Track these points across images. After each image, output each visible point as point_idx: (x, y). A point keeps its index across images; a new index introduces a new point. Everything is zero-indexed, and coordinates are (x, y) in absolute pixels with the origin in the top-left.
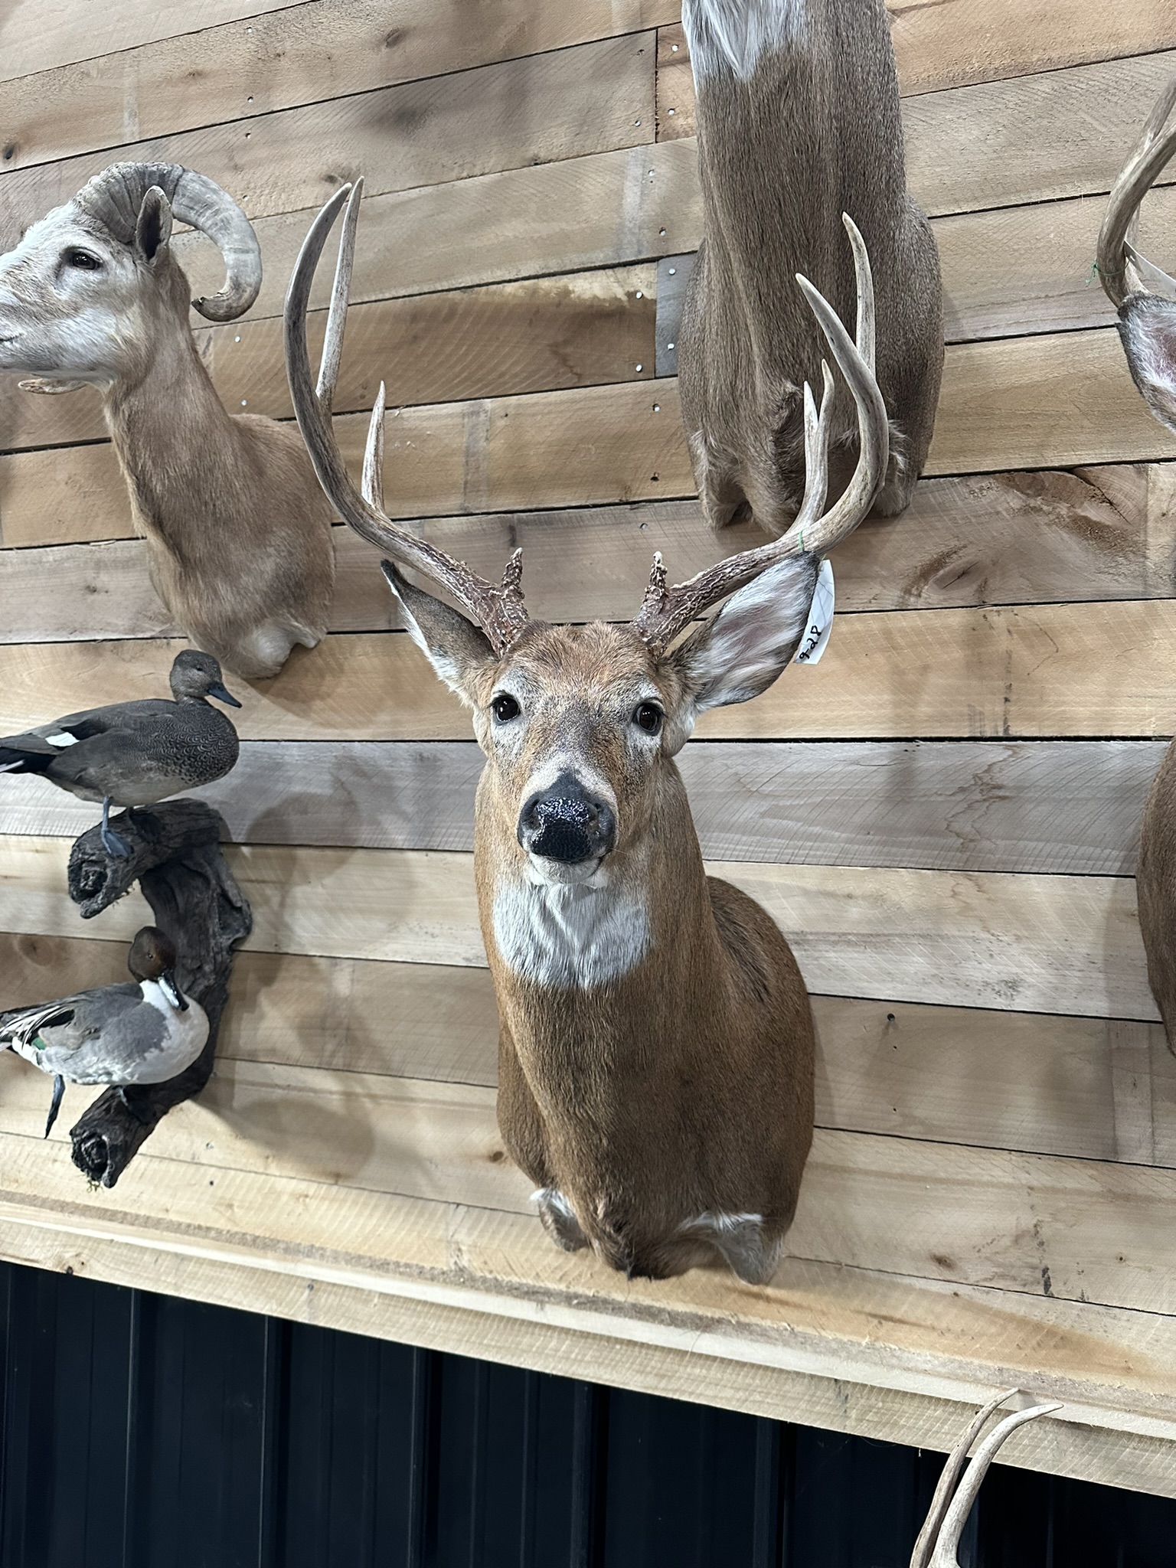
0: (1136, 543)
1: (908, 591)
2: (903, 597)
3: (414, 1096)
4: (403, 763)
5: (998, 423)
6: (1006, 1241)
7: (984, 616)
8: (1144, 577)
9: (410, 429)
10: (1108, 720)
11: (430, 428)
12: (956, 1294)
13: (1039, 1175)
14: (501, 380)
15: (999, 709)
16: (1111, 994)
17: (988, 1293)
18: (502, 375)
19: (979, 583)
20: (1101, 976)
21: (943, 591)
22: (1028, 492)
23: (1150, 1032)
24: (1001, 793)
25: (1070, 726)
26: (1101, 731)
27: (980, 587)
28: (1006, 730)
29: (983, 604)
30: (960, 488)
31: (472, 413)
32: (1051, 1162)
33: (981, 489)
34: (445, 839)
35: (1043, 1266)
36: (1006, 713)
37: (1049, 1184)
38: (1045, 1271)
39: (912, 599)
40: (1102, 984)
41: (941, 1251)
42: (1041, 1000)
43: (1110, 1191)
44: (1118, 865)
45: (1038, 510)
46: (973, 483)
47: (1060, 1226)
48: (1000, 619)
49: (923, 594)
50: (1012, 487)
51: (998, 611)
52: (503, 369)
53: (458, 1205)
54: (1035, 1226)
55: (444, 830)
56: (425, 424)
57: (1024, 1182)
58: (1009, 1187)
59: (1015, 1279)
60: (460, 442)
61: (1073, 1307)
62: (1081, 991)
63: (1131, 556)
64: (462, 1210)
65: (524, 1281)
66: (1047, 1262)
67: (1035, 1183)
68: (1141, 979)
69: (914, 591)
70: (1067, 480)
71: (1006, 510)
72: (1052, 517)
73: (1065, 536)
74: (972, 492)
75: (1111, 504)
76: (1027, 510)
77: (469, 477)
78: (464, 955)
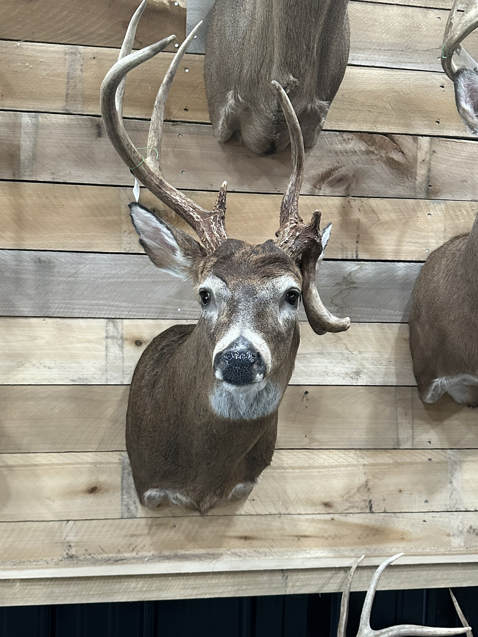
0: (412, 172)
1: (315, 186)
2: (313, 189)
3: (37, 463)
4: (26, 264)
5: (357, 108)
6: (354, 491)
7: (349, 202)
8: (414, 188)
9: (28, 56)
10: (399, 253)
11: (42, 57)
12: (333, 519)
13: (368, 459)
14: (91, 37)
15: (354, 246)
16: (398, 375)
17: (346, 516)
18: (91, 34)
19: (346, 185)
20: (394, 367)
21: (331, 188)
22: (369, 143)
23: (412, 390)
24: (354, 285)
25: (383, 255)
26: (396, 257)
27: (347, 187)
28: (357, 256)
29: (348, 196)
30: (339, 138)
31: (72, 53)
32: (373, 452)
33: (349, 139)
34: (57, 310)
35: (369, 500)
36: (357, 248)
37: (372, 462)
38: (370, 501)
39: (317, 190)
40: (393, 371)
41: (327, 500)
42: (369, 380)
43: (396, 462)
44: (401, 318)
45: (372, 153)
46: (345, 136)
47: (376, 480)
48: (356, 203)
49: (322, 189)
50: (362, 140)
51: (355, 200)
52: (92, 30)
53: (68, 521)
54: (366, 482)
55: (57, 305)
56: (39, 54)
57: (361, 463)
58: (355, 466)
59: (357, 507)
60: (63, 69)
61: (381, 516)
62: (386, 374)
63: (410, 178)
64: (71, 523)
65: (111, 555)
66: (371, 497)
67: (366, 463)
68: (409, 368)
69: (318, 187)
70: (385, 140)
71: (359, 151)
72: (378, 157)
73: (384, 166)
74: (344, 140)
75: (403, 153)
76: (368, 152)
77: (69, 92)
78: (72, 378)
